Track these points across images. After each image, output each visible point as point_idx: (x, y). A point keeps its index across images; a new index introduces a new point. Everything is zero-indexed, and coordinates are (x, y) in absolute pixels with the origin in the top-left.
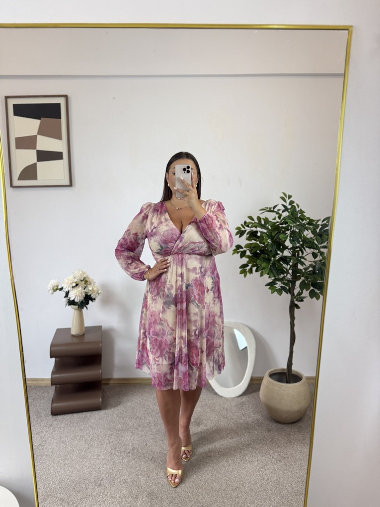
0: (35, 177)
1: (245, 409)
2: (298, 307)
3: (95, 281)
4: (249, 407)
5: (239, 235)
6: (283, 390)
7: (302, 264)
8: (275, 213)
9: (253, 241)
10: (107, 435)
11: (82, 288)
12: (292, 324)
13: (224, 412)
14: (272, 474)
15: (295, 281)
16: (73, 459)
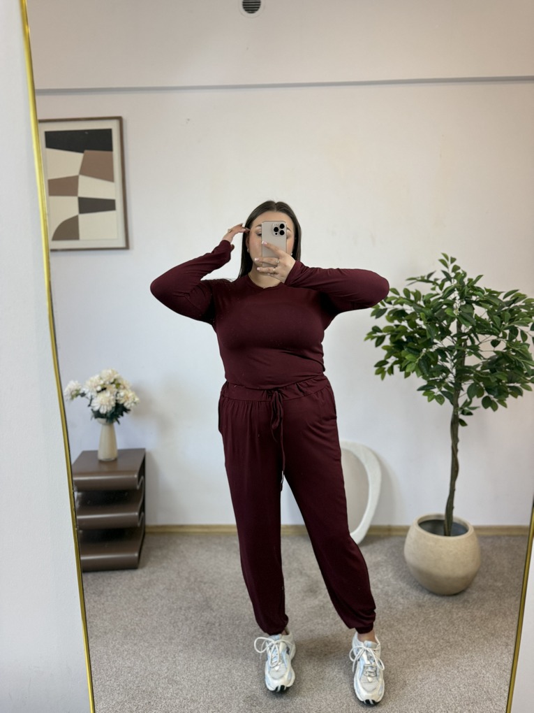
0: (75, 236)
2: (463, 423)
4: (387, 570)
6: (441, 546)
8: (431, 284)
12: (455, 451)
14: (428, 672)
15: (460, 384)
16: (135, 642)
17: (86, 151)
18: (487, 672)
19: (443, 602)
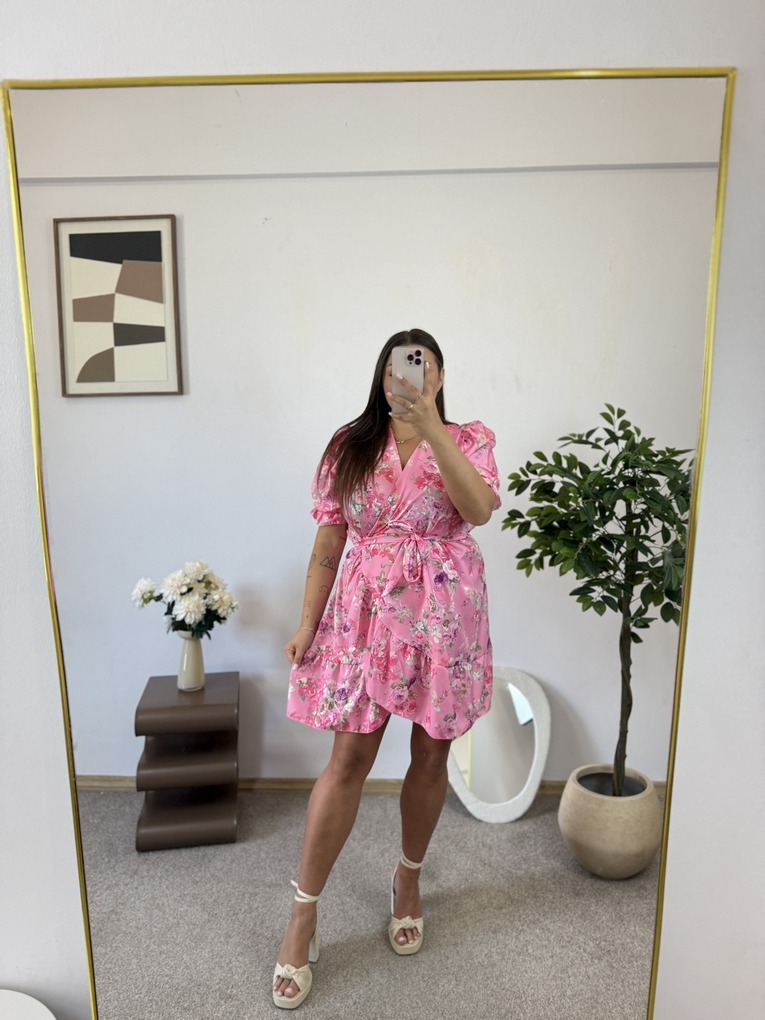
0: (111, 378)
1: (528, 848)
2: (637, 639)
3: (224, 582)
4: (535, 844)
5: (515, 491)
6: (607, 811)
7: (646, 551)
8: (590, 446)
9: (545, 504)
10: (247, 895)
11: (200, 595)
12: (625, 674)
13: (484, 853)
14: (581, 986)
15: (632, 586)
16: (177, 942)
17: (125, 261)
19: (610, 889)
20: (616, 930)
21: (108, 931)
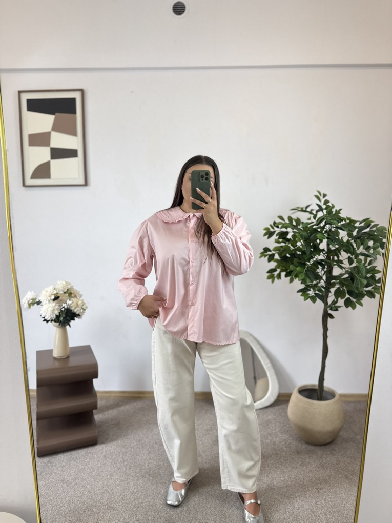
0: (48, 176)
1: (271, 428)
2: (332, 317)
4: (275, 426)
5: (267, 236)
8: (308, 213)
9: (283, 244)
10: (121, 453)
12: (325, 336)
14: (303, 503)
15: (329, 288)
17: (57, 114)
18: (346, 503)
19: (316, 450)
20: (320, 472)
21: (46, 472)
